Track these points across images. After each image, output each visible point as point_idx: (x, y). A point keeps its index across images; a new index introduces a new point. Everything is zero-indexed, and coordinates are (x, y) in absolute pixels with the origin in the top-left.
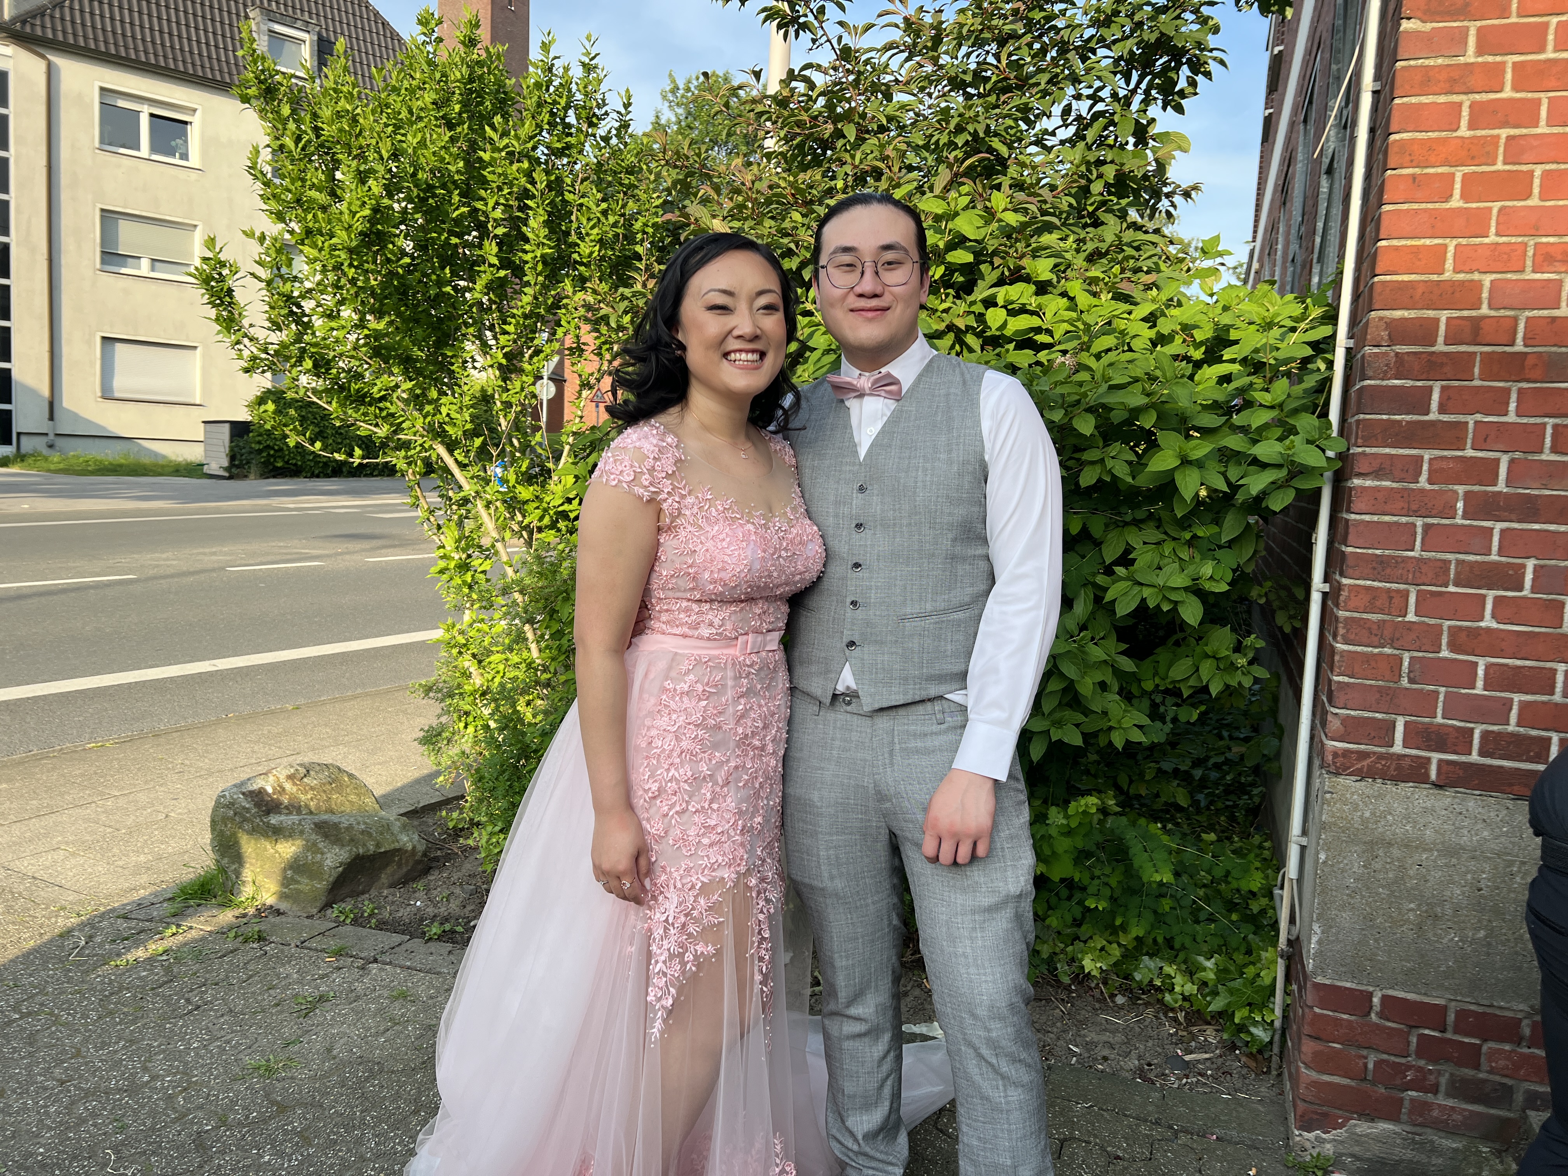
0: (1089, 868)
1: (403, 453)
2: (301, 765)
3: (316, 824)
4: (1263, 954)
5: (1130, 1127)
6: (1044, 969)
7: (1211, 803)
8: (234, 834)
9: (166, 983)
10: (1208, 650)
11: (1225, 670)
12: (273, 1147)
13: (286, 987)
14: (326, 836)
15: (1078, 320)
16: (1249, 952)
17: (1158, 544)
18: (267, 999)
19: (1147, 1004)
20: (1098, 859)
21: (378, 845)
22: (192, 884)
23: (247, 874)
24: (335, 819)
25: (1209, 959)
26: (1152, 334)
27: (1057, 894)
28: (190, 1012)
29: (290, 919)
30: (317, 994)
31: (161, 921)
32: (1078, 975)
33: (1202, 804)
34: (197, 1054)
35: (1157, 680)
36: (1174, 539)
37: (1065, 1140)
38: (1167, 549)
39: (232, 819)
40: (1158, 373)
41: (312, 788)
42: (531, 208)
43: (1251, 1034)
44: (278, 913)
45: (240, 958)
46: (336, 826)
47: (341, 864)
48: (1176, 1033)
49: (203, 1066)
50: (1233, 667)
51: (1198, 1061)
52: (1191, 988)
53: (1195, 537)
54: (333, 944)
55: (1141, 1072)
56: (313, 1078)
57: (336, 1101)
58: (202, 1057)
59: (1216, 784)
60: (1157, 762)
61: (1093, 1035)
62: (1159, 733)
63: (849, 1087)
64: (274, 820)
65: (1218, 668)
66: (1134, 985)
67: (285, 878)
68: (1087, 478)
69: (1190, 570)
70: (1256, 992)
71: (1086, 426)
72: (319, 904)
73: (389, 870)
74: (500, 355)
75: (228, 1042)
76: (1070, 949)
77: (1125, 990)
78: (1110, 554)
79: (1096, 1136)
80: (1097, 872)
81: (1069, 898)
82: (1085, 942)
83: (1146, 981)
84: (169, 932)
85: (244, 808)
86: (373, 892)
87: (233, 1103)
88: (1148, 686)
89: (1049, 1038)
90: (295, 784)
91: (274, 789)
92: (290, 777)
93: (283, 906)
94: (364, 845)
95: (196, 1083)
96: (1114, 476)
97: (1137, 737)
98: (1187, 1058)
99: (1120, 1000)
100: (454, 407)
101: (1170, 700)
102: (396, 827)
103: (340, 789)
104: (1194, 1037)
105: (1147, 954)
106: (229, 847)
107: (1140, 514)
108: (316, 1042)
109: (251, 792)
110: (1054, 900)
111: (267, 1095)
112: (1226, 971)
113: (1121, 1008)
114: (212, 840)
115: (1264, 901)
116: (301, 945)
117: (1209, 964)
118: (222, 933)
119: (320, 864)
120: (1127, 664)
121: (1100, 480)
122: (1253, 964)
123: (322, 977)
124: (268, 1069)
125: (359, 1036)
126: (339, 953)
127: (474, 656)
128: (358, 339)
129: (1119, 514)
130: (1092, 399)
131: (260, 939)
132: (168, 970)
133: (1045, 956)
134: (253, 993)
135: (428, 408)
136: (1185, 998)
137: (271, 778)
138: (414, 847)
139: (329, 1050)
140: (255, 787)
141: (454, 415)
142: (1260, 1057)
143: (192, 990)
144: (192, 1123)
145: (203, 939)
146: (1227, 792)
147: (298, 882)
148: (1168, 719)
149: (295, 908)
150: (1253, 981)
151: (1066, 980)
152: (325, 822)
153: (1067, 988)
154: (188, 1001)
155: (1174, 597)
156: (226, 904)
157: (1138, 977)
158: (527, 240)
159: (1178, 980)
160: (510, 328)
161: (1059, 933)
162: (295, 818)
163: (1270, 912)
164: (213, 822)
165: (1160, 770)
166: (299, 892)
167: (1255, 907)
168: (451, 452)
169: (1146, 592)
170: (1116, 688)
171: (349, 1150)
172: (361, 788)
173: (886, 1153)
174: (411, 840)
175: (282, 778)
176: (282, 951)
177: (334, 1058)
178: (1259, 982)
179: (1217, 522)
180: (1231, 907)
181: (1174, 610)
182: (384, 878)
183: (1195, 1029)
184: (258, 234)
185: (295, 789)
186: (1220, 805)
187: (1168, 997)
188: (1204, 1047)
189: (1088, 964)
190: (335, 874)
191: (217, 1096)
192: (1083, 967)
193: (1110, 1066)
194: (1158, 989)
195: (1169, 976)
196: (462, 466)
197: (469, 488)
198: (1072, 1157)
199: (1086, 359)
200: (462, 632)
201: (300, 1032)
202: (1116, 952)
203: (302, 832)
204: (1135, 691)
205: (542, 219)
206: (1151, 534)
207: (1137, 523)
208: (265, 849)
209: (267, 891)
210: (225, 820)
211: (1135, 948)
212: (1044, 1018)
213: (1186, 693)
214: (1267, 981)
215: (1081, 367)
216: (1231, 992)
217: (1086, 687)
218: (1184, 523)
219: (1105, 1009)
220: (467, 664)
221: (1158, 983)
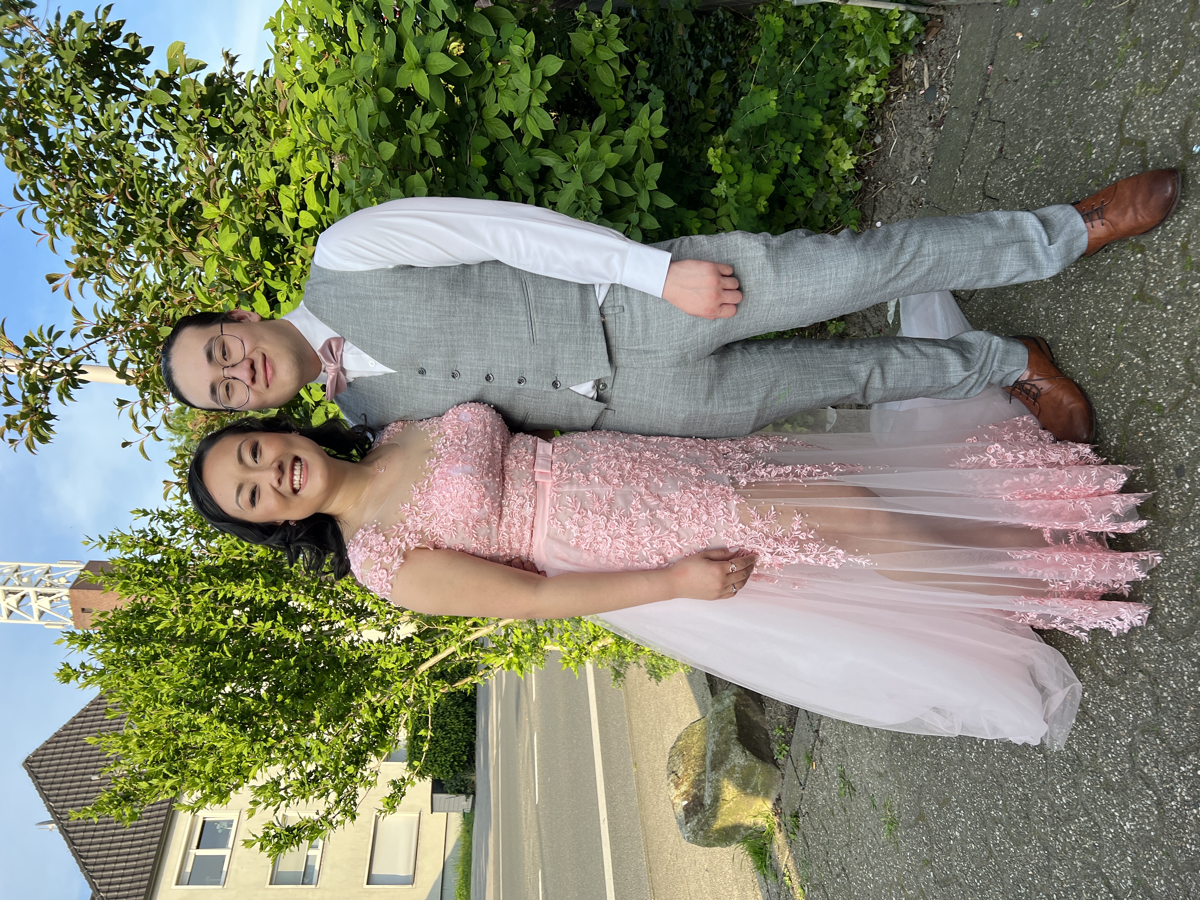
0: (770, 160)
1: (424, 698)
2: (668, 777)
3: (712, 770)
4: (846, 17)
5: (977, 138)
6: (850, 203)
7: (729, 53)
8: (717, 831)
9: (825, 891)
10: (588, 52)
11: (606, 38)
12: (949, 827)
13: (832, 801)
14: (722, 762)
15: (303, 151)
16: (844, 29)
17: (497, 90)
18: (841, 816)
19: (883, 117)
20: (763, 152)
21: (731, 723)
22: (755, 861)
23: (748, 821)
24: (709, 754)
25: (848, 63)
26: (321, 87)
27: (790, 188)
28: (847, 876)
29: (784, 791)
30: (838, 779)
31: (780, 887)
32: (856, 174)
33: (730, 61)
34: (878, 875)
35: (616, 96)
36: (493, 76)
37: (984, 194)
38: (500, 83)
39: (706, 832)
40: (351, 83)
41: (686, 770)
42: (225, 596)
43: (910, 30)
44: (779, 799)
45: (810, 833)
46: (714, 754)
47: (743, 752)
48: (906, 94)
49: (886, 872)
50: (603, 31)
51: (930, 77)
52: (871, 80)
53: (491, 59)
54: (803, 762)
55: (936, 125)
56: (900, 790)
57: (918, 775)
58: (880, 872)
59: (715, 48)
60: (690, 97)
61: (905, 163)
62: (657, 96)
63: (926, 382)
64: (708, 801)
65: (605, 44)
66: (867, 127)
67: (752, 794)
68: (436, 150)
69: (518, 64)
70: (876, 24)
71: (389, 149)
72: (774, 769)
73: (751, 714)
74: (348, 620)
75: (870, 850)
76: (835, 180)
77: (871, 136)
78: (505, 133)
79: (983, 168)
80: (773, 154)
81: (793, 177)
82: (830, 166)
83: (864, 117)
84: (788, 882)
85: (697, 823)
86: (767, 727)
87: (914, 853)
88: (621, 104)
89: (905, 200)
90: (682, 783)
91: (685, 799)
92: (677, 786)
93: (774, 796)
94: (730, 733)
95: (898, 879)
96: (436, 126)
97: (659, 115)
98: (927, 86)
99: (878, 140)
100: (387, 658)
101: (632, 86)
102: (719, 707)
103: (687, 748)
104: (911, 79)
105: (842, 115)
106: (727, 834)
107: (472, 105)
108: (873, 783)
109: (686, 817)
110: (794, 191)
111: (911, 827)
112: (858, 49)
113: (884, 139)
114: (721, 846)
115: (805, 14)
116: (803, 785)
117: (853, 63)
118: (791, 843)
119: (743, 768)
120: (600, 122)
121: (438, 140)
122: (853, 25)
123: (827, 774)
124: (891, 823)
125: (871, 751)
126: (810, 758)
127: (589, 644)
128: (330, 734)
129: (472, 123)
130: (366, 143)
131: (796, 816)
132: (815, 887)
133: (840, 200)
134: (835, 827)
135: (388, 678)
136: (879, 85)
137: (677, 801)
138: (734, 694)
139: (880, 775)
140: (683, 814)
141: (394, 658)
142: (929, 24)
143: (831, 872)
144: (927, 886)
145: (795, 858)
146: (722, 39)
147: (756, 785)
148: (646, 87)
149: (776, 787)
150: (867, 27)
151: (860, 184)
152: (712, 762)
153: (867, 183)
154: (838, 876)
155: (539, 79)
156: (770, 837)
157: (859, 124)
158: (253, 599)
159: (864, 90)
160: (326, 611)
161: (823, 188)
162: (707, 785)
163: (813, 9)
164: (709, 845)
165: (698, 96)
166: (763, 784)
167: (809, 22)
168: (424, 661)
169: (536, 103)
170: (620, 132)
171: (955, 770)
172: (688, 732)
173: (982, 351)
174: (729, 696)
175: (677, 792)
176: (807, 800)
177: (886, 772)
178: (867, 21)
179: (477, 39)
180: (808, 41)
181: (550, 79)
182: (757, 718)
183: (905, 78)
184: (251, 806)
185: (686, 783)
186: (732, 46)
187: (877, 100)
188: (919, 71)
189: (847, 165)
190: (751, 757)
191: (909, 865)
192: (850, 170)
193: (930, 151)
194: (871, 107)
195: (861, 98)
196: (436, 652)
197: (455, 647)
198: (998, 190)
199: (337, 147)
200: (570, 652)
201: (866, 796)
202: (840, 141)
203: (718, 781)
204: (625, 115)
205: (234, 587)
206: (489, 96)
207: (480, 107)
208: (730, 808)
209: (762, 806)
210: (706, 837)
211: (836, 125)
212: (889, 203)
213: (627, 72)
214: (867, 14)
215: (343, 151)
216: (875, 46)
217: (612, 158)
218: (478, 68)
219: (885, 152)
220: (595, 649)
221: (865, 107)
